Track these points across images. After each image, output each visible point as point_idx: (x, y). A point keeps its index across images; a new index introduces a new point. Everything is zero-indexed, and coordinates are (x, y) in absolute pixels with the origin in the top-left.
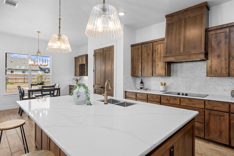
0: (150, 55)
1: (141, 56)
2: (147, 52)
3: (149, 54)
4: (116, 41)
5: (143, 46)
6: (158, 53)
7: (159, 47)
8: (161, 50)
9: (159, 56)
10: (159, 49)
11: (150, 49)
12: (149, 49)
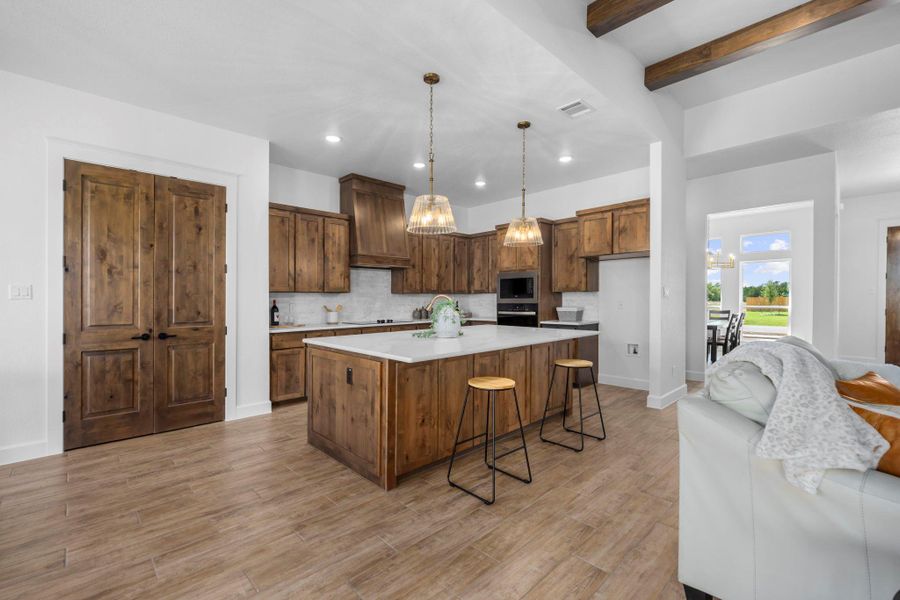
0: (316, 243)
1: (292, 240)
2: (308, 235)
3: (313, 240)
4: (238, 176)
5: (299, 216)
6: (334, 243)
7: (337, 231)
8: (339, 238)
9: (335, 249)
10: (337, 236)
11: (317, 230)
12: (313, 229)
